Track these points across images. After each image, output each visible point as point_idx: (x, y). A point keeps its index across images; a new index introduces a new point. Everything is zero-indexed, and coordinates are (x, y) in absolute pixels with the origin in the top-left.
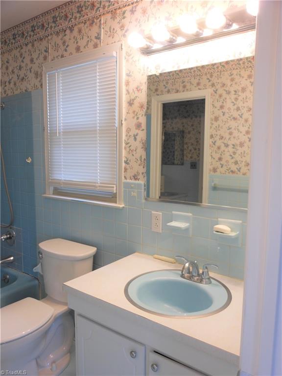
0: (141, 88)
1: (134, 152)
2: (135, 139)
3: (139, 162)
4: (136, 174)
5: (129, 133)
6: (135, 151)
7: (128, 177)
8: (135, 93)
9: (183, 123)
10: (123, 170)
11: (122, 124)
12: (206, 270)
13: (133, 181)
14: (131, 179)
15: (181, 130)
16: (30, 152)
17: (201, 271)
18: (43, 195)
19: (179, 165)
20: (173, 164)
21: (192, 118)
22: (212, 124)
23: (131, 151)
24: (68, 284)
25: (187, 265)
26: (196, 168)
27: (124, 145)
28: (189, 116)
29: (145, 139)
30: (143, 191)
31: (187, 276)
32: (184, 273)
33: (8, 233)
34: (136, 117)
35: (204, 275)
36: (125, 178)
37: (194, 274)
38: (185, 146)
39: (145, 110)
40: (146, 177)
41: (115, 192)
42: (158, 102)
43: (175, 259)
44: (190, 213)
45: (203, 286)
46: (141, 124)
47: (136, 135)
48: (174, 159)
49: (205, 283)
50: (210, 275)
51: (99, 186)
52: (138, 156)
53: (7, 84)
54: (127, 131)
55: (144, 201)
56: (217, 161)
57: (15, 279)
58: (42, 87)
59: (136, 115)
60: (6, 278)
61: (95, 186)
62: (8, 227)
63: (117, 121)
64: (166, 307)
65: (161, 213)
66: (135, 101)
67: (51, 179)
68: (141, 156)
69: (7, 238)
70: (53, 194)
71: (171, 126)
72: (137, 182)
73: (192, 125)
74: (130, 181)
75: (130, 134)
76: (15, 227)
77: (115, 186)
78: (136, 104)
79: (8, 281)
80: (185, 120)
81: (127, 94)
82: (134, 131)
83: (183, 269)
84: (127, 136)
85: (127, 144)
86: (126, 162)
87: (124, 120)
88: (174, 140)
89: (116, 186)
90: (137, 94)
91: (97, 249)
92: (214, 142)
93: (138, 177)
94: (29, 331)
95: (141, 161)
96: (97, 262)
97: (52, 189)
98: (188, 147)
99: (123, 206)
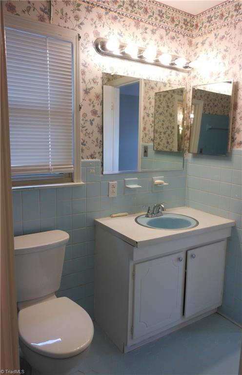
0: (97, 81)
1: (91, 135)
2: (92, 124)
3: (96, 143)
4: (93, 153)
6: (92, 133)
7: (85, 157)
8: (91, 83)
10: (80, 151)
13: (90, 160)
14: (88, 158)
23: (87, 134)
27: (80, 128)
29: (101, 125)
34: (92, 105)
39: (100, 100)
41: (72, 172)
46: (97, 111)
47: (93, 121)
52: (94, 138)
54: (83, 116)
55: (101, 175)
59: (92, 103)
63: (74, 106)
65: (117, 182)
66: (91, 90)
68: (97, 139)
72: (94, 160)
74: (87, 160)
75: (86, 118)
77: (73, 166)
78: (92, 94)
81: (83, 82)
82: (90, 117)
84: (83, 120)
85: (83, 127)
86: (83, 144)
90: (93, 85)
93: (95, 156)
99: (82, 183)
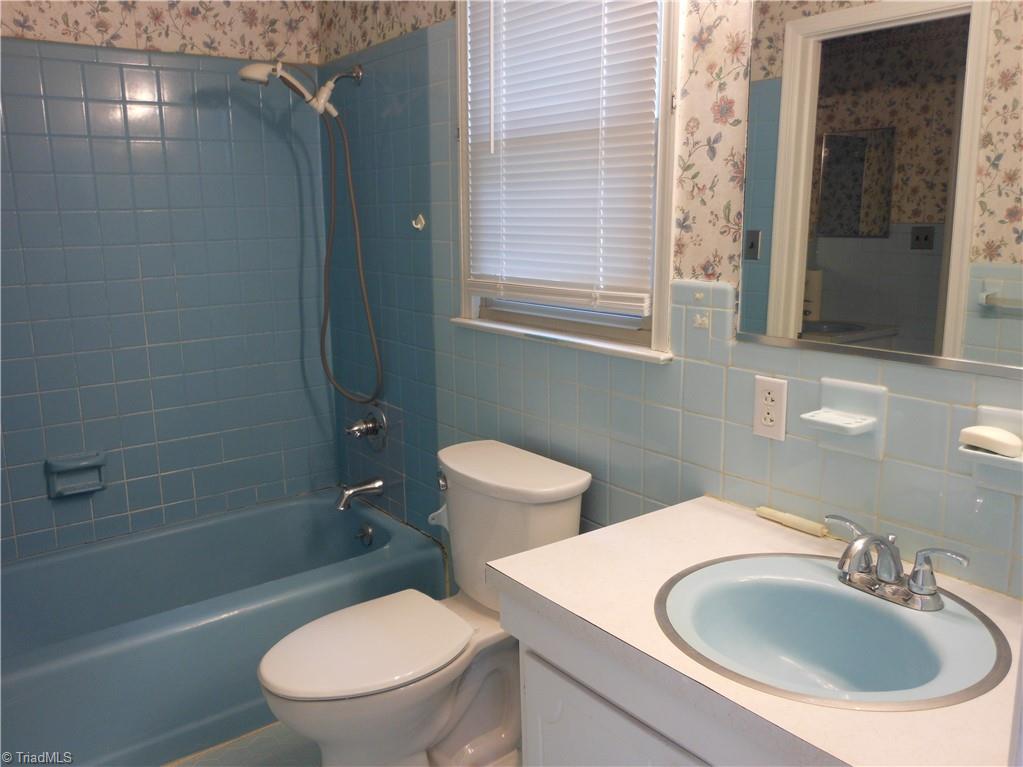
1: (708, 193)
2: (712, 152)
3: (722, 222)
4: (712, 259)
5: (692, 134)
6: (711, 188)
7: (686, 269)
8: (715, 6)
9: (892, 103)
10: (673, 248)
11: (673, 108)
12: (926, 567)
13: (702, 282)
14: (695, 275)
15: (886, 125)
16: (421, 201)
17: (908, 569)
18: (453, 320)
19: (875, 236)
20: (856, 234)
21: (923, 86)
22: (991, 98)
23: (697, 191)
24: (499, 564)
25: (859, 545)
26: (930, 247)
27: (677, 171)
28: (914, 78)
29: (743, 152)
30: (730, 311)
31: (861, 579)
32: (846, 568)
33: (371, 417)
34: (716, 84)
35: (920, 582)
36: (679, 272)
37: (885, 576)
38: (897, 178)
39: (744, 60)
40: (741, 270)
41: (646, 314)
42: (807, 37)
43: (828, 526)
44: (883, 384)
45: (915, 616)
46: (731, 102)
47: (715, 141)
48: (859, 220)
49: (919, 607)
50: (939, 584)
51: (604, 297)
52: (717, 203)
53: (369, 12)
54: (687, 129)
55: (732, 343)
56: (1002, 222)
57: (385, 536)
58: (454, 13)
59: (718, 76)
60: (365, 534)
61: (589, 296)
62: (368, 402)
63: (658, 101)
64: (787, 664)
65: (786, 382)
66: (715, 32)
67: (475, 276)
68: (728, 207)
69: (368, 432)
70: (481, 317)
71: (852, 113)
72: (713, 284)
73: (925, 109)
74: (693, 280)
75: (698, 136)
76: (385, 403)
77: (646, 296)
78: (720, 41)
79: (371, 543)
80: (898, 94)
81: (690, 12)
82: (709, 128)
83: (846, 554)
84: (686, 143)
85: (686, 168)
86: (683, 225)
87: (678, 93)
88: (862, 160)
89: (651, 297)
90: (722, 8)
91: (593, 477)
92: (993, 157)
93: (718, 270)
94: (410, 675)
95: (728, 221)
96: (591, 513)
97: (476, 302)
98: (905, 182)
99: (669, 355)
